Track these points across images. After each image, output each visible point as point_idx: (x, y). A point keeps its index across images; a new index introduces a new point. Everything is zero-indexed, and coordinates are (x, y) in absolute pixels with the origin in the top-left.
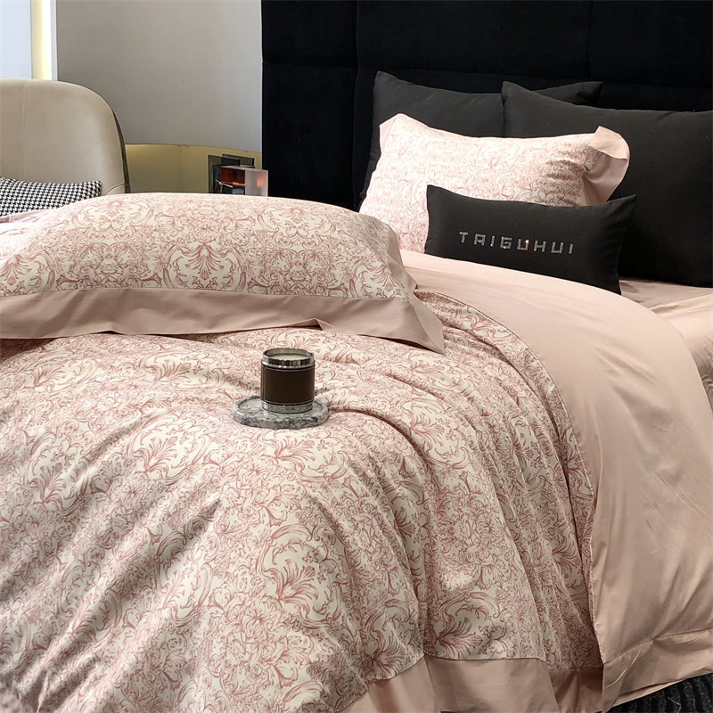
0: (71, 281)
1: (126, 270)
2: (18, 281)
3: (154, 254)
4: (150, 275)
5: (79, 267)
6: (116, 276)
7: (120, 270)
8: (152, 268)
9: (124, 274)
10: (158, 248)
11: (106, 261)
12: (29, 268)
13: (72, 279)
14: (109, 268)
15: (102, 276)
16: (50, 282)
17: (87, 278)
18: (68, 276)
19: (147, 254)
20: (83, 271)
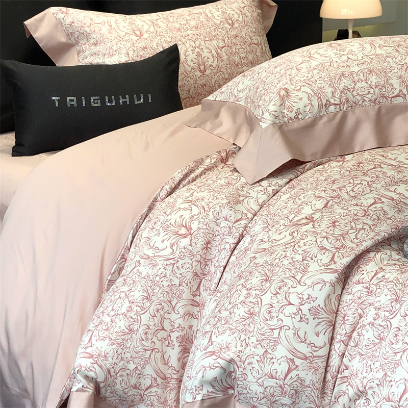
0: (336, 104)
1: (377, 90)
2: (295, 109)
3: (396, 75)
4: (396, 92)
5: (339, 92)
6: (369, 96)
7: (372, 91)
8: (397, 86)
9: (376, 94)
10: (396, 70)
11: (359, 85)
12: (300, 97)
13: (336, 102)
14: (363, 90)
15: (359, 98)
16: (320, 108)
17: (347, 100)
18: (332, 101)
19: (390, 75)
20: (343, 95)
